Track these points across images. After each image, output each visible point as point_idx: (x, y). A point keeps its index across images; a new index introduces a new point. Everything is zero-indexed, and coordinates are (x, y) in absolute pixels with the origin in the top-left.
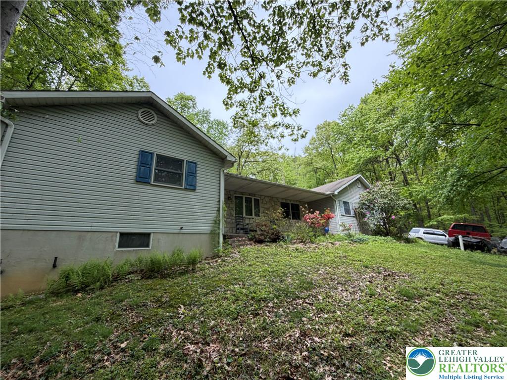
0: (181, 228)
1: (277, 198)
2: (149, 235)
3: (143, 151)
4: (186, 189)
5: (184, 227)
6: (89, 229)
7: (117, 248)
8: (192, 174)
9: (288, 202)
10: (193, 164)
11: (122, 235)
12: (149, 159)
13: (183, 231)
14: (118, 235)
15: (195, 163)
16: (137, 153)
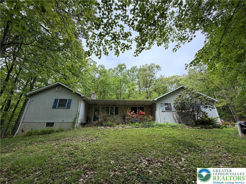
0: (63, 121)
1: (129, 105)
2: (53, 123)
3: (55, 99)
4: (67, 108)
5: (64, 121)
6: (40, 122)
7: (45, 127)
8: (70, 103)
9: (136, 106)
10: (70, 100)
11: (47, 123)
12: (57, 101)
13: (64, 122)
14: (46, 123)
15: (71, 99)
16: (54, 100)
